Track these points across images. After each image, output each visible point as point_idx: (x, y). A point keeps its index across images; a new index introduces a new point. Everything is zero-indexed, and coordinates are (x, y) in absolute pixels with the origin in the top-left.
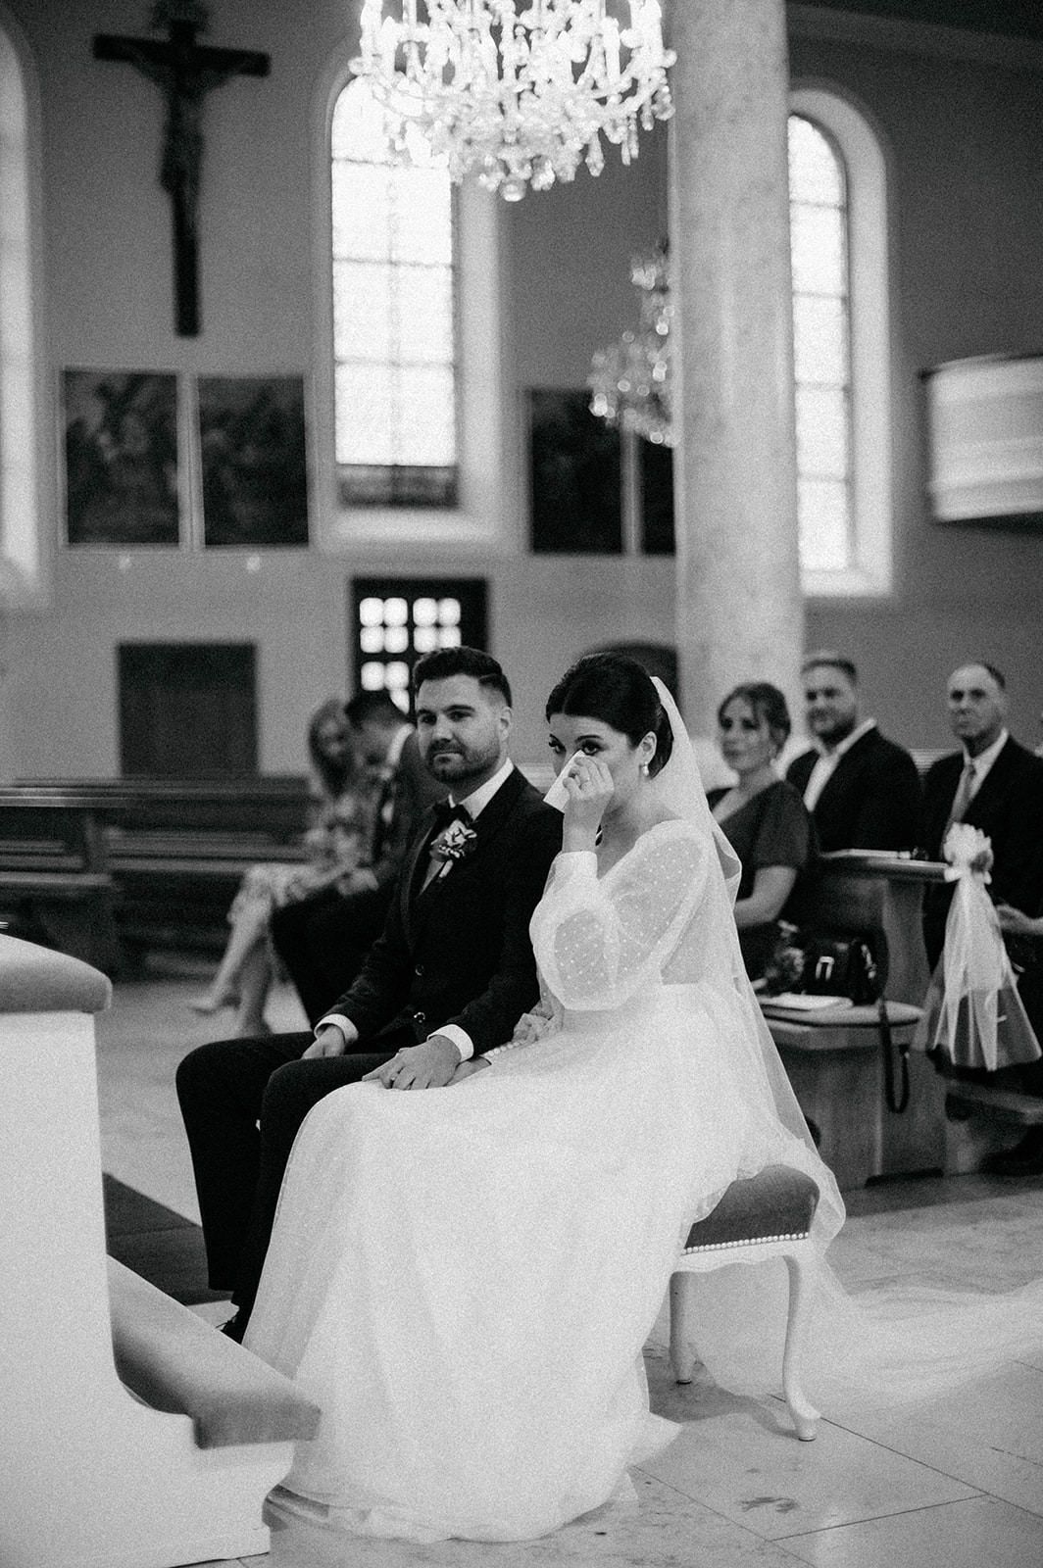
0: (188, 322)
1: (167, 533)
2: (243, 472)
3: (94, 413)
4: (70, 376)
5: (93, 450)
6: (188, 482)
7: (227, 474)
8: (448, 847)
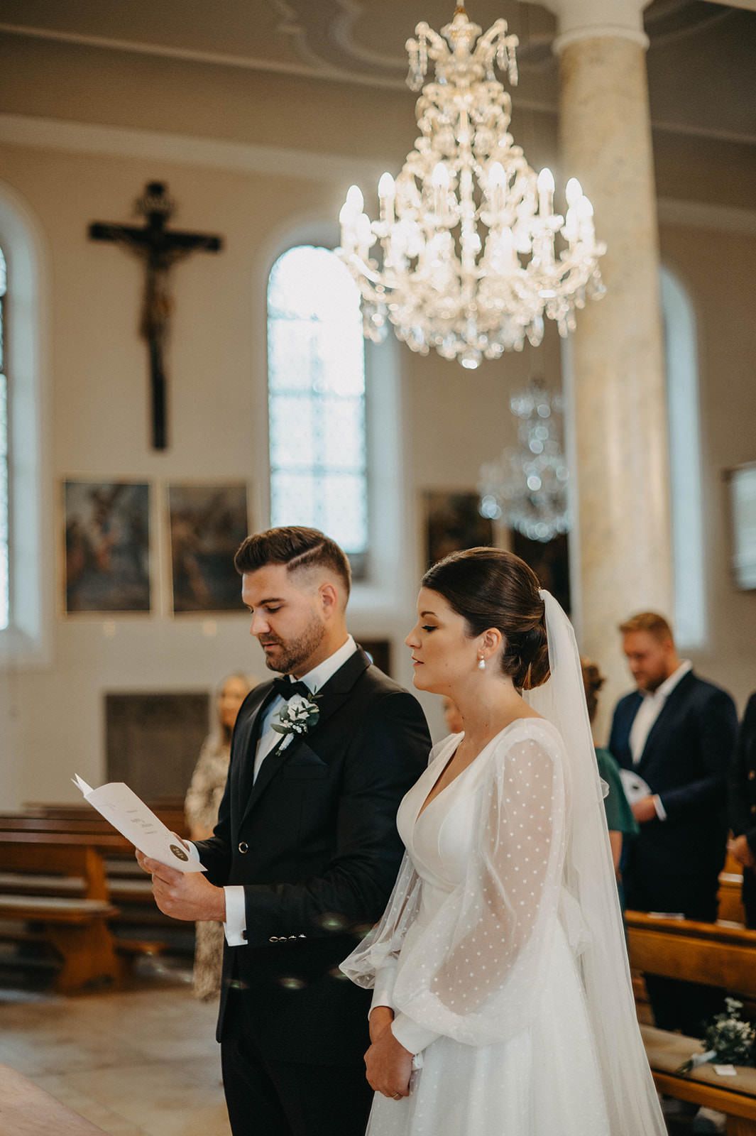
0: (160, 440)
1: (141, 605)
2: (202, 558)
3: (86, 513)
4: (68, 486)
5: (86, 543)
6: (159, 564)
7: (191, 562)
8: (290, 721)
